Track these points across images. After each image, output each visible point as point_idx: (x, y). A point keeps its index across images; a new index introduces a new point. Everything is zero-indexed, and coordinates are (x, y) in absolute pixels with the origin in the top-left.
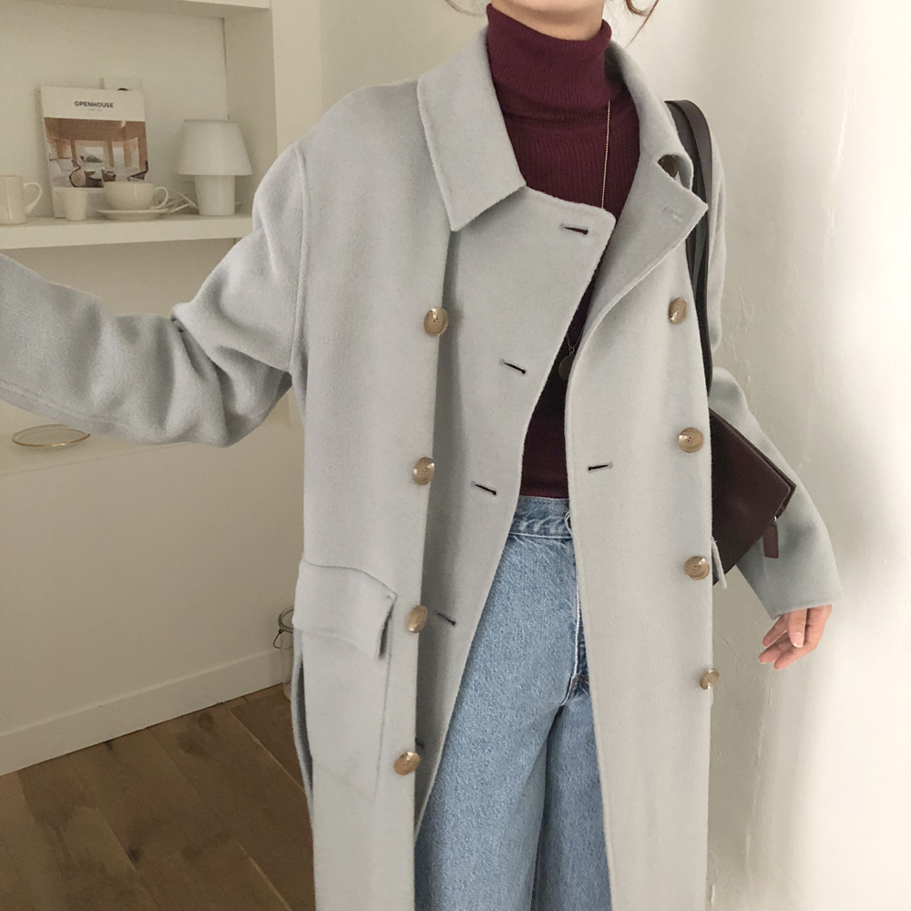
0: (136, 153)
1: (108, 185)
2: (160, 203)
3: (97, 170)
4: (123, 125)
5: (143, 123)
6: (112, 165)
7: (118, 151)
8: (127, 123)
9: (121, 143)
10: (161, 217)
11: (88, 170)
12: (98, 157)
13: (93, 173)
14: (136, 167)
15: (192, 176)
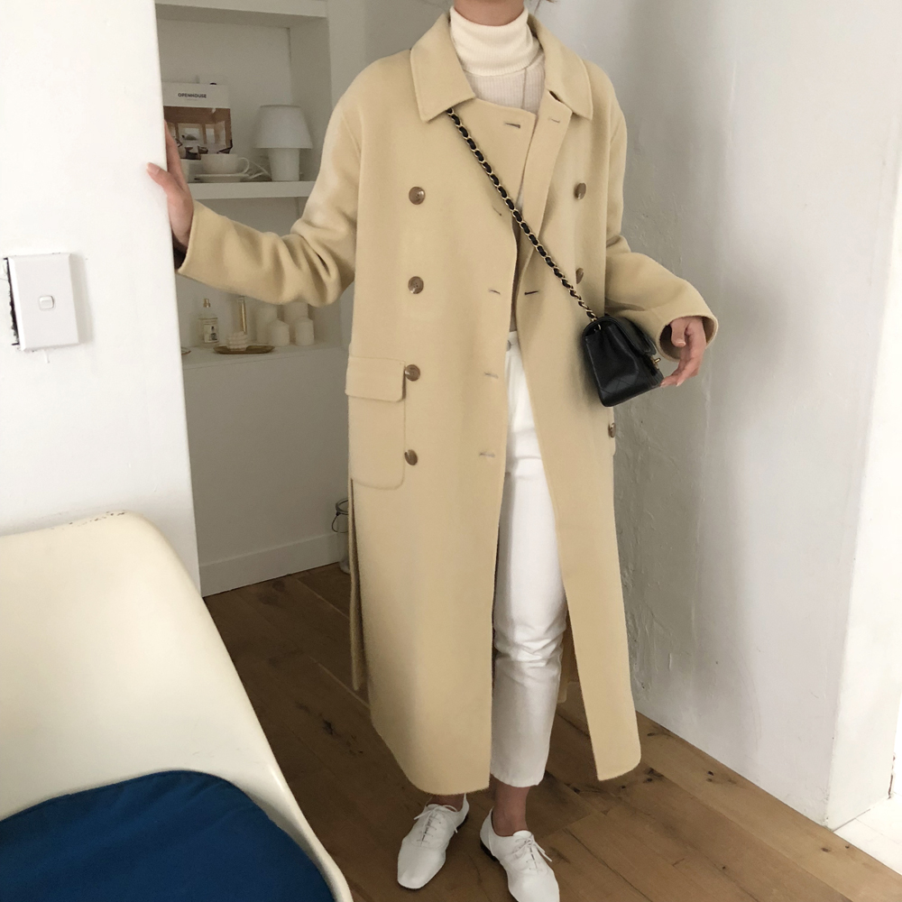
0: (223, 133)
1: (203, 155)
2: (242, 171)
3: (194, 146)
4: (214, 111)
5: (229, 110)
6: (205, 142)
7: (210, 132)
8: (217, 109)
9: (212, 125)
10: (243, 180)
11: (188, 146)
12: (195, 136)
13: (191, 148)
14: (223, 144)
15: (266, 150)
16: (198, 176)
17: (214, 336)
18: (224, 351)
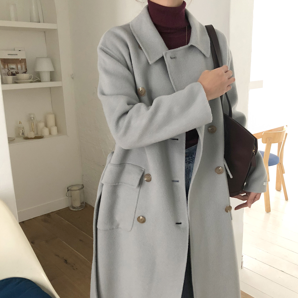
0: (24, 67)
1: (17, 74)
2: (30, 79)
3: (14, 71)
4: (20, 59)
5: (25, 59)
6: (18, 70)
7: (19, 66)
8: (21, 59)
9: (20, 64)
10: (31, 82)
11: (12, 71)
12: (14, 68)
13: (13, 72)
14: (24, 70)
15: (39, 72)
16: (15, 81)
17: (23, 134)
18: (27, 138)
